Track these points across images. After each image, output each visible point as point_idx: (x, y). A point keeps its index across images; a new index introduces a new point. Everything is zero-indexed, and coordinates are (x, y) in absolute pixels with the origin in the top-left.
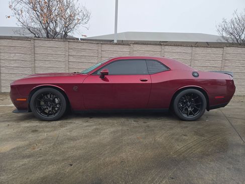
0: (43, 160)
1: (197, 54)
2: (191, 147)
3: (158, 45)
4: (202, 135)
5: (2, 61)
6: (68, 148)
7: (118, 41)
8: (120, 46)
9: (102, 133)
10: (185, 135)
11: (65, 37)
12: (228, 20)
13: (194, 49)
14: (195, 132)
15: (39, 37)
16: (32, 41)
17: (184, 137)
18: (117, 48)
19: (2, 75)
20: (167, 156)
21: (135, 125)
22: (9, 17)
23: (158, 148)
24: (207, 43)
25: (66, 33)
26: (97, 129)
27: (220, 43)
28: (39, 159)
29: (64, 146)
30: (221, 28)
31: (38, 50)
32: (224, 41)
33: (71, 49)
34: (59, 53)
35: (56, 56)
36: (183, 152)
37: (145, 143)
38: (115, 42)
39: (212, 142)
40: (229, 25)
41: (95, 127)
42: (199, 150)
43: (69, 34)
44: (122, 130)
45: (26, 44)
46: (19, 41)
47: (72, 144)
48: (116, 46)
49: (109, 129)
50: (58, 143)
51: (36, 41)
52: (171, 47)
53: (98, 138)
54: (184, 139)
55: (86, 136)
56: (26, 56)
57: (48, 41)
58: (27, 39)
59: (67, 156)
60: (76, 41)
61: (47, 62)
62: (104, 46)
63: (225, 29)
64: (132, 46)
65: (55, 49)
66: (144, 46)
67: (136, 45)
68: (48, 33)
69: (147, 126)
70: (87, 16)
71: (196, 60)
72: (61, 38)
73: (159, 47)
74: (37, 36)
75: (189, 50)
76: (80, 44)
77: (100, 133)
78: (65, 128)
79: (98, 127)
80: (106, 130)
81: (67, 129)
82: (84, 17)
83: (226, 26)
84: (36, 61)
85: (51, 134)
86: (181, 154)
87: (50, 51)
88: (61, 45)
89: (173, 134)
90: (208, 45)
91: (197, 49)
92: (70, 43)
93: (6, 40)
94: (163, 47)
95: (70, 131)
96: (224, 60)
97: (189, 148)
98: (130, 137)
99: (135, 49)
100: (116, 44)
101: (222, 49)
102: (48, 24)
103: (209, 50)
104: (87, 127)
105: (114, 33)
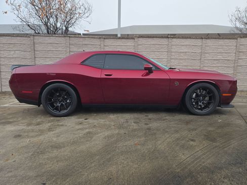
0: (12, 177)
1: (208, 46)
2: (200, 157)
3: (165, 37)
4: (214, 140)
5: (2, 59)
6: (48, 159)
7: (121, 35)
8: (123, 40)
9: (94, 138)
10: (192, 140)
11: (66, 33)
12: (242, 9)
13: (204, 41)
14: (205, 135)
15: (39, 33)
16: (32, 38)
17: (192, 143)
18: (120, 42)
19: (2, 73)
20: (168, 169)
21: (135, 128)
22: (6, 13)
23: (157, 158)
24: (218, 34)
25: (67, 28)
26: (89, 133)
27: (233, 34)
28: (7, 175)
29: (44, 157)
30: (234, 18)
31: (38, 47)
32: (237, 32)
33: (72, 44)
34: (60, 49)
35: (56, 52)
36: (189, 164)
37: (142, 152)
38: (119, 36)
39: (225, 149)
40: (243, 14)
41: (87, 130)
42: (209, 161)
43: (70, 29)
44: (118, 134)
45: (25, 40)
46: (18, 38)
47: (55, 153)
48: (120, 40)
49: (103, 133)
50: (38, 153)
51: (35, 37)
52: (179, 39)
53: (87, 145)
54: (191, 146)
55: (74, 143)
56: (25, 53)
57: (48, 37)
58: (26, 35)
59: (43, 170)
60: (77, 36)
61: (47, 60)
62: (107, 41)
63: (239, 19)
64: (136, 40)
65: (56, 45)
66: (150, 40)
67: (141, 39)
68: (48, 29)
69: (148, 129)
70: (88, 9)
71: (207, 53)
72: (62, 34)
73: (166, 39)
74: (37, 32)
75: (199, 42)
76: (81, 39)
77: (92, 138)
78: (54, 132)
79: (91, 130)
80: (99, 135)
81: (54, 134)
82: (86, 11)
83: (239, 15)
84: (36, 59)
85: (36, 139)
86: (186, 168)
87: (50, 48)
88: (62, 40)
89: (178, 139)
90: (219, 36)
91: (208, 41)
92: (71, 39)
93: (4, 37)
94: (170, 40)
95: (58, 136)
96: (238, 52)
97: (197, 159)
98: (126, 143)
99: (140, 43)
100: (120, 38)
101: (236, 40)
102: (48, 19)
103: (221, 42)
104: (79, 131)
105: (117, 27)
